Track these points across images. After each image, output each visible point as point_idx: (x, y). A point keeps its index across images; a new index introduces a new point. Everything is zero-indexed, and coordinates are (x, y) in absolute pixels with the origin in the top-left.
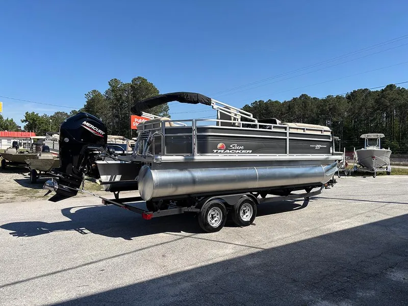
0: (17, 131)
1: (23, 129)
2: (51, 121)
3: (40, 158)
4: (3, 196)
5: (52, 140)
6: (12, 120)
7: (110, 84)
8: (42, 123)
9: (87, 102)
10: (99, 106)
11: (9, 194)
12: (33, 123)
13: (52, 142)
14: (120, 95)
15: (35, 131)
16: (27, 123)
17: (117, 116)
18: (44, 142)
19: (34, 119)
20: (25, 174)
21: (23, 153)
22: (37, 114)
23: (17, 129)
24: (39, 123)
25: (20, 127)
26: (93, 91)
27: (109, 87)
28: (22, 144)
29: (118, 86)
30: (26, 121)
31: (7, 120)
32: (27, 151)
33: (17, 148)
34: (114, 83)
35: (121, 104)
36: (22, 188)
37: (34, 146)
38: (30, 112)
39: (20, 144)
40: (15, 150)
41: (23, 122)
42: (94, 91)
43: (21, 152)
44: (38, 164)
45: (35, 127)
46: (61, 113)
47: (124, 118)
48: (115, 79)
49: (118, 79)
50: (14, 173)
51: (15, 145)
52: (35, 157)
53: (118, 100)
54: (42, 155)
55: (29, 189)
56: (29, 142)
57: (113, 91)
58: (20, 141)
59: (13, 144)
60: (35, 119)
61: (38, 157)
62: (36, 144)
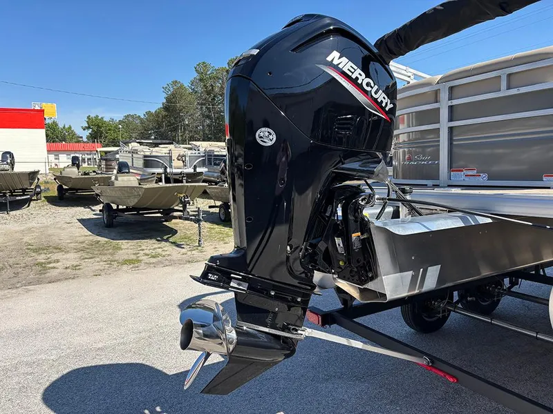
0: (79, 142)
1: (85, 140)
2: (120, 126)
3: (117, 184)
4: (58, 261)
5: (129, 152)
6: (70, 128)
7: (196, 71)
8: (110, 130)
9: (167, 98)
10: (183, 103)
11: (68, 256)
12: (98, 132)
13: (131, 155)
14: (212, 85)
15: (101, 142)
16: (90, 131)
17: (208, 117)
18: (117, 156)
19: (98, 126)
20: (93, 208)
21: (88, 174)
22: (102, 118)
23: (79, 140)
24: (105, 130)
25: (82, 137)
26: (173, 82)
27: (196, 75)
28: (86, 159)
29: (208, 73)
30: (89, 128)
31: (64, 127)
32: (94, 172)
33: (78, 167)
34: (202, 70)
35: (214, 99)
36: (91, 238)
37: (103, 163)
38: (93, 115)
39: (83, 160)
40: (75, 169)
41: (84, 130)
42: (175, 82)
43: (85, 174)
44: (113, 194)
45: (101, 137)
46: (132, 116)
47: (218, 118)
48: (204, 63)
49: (208, 62)
50: (78, 206)
51: (75, 162)
52: (107, 182)
53: (209, 93)
54: (119, 178)
55: (103, 240)
56: (95, 157)
57: (201, 80)
58: (83, 156)
59: (72, 161)
60: (100, 125)
61: (113, 182)
62: (106, 160)
